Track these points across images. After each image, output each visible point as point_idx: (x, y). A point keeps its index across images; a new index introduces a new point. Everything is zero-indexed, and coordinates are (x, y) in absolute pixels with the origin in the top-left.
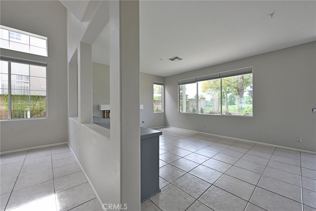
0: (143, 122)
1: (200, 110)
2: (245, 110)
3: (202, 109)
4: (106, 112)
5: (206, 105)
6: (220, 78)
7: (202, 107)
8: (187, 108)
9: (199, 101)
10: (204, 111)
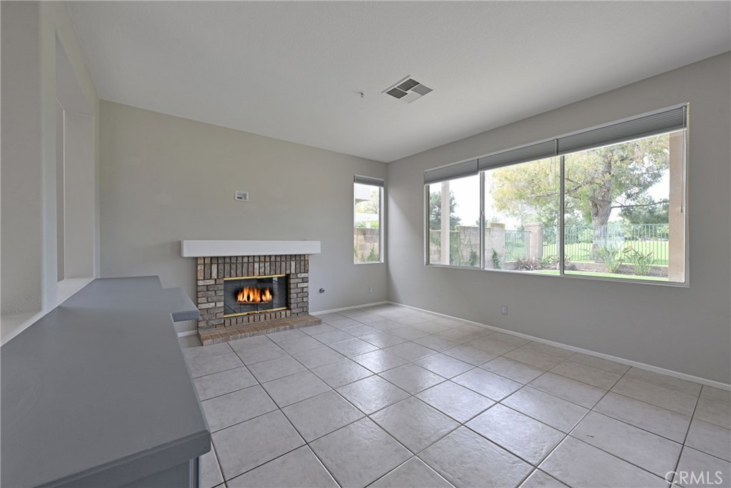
0: (321, 291)
1: (488, 255)
2: (617, 258)
3: (495, 254)
4: (201, 261)
5: (506, 243)
6: (557, 154)
7: (495, 247)
8: (453, 251)
9: (486, 233)
10: (502, 260)
